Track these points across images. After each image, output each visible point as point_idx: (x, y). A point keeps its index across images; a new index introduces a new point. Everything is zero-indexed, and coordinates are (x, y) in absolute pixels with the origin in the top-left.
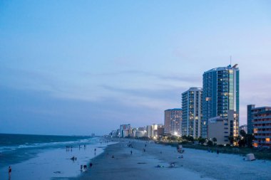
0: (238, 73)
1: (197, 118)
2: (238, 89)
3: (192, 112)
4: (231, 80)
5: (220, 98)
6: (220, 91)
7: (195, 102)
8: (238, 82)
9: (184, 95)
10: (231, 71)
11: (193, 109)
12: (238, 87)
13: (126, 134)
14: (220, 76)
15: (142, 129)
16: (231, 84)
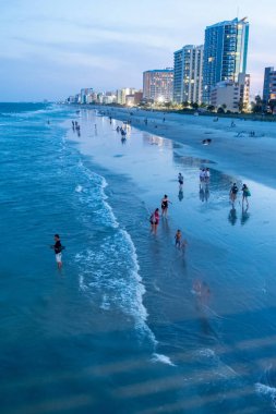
0: (247, 28)
1: (192, 81)
2: (246, 49)
3: (188, 74)
4: (239, 37)
5: (226, 58)
6: (226, 50)
7: (191, 62)
8: (246, 40)
9: (177, 54)
10: (240, 26)
11: (188, 71)
12: (246, 44)
13: (89, 100)
14: (227, 32)
15: (109, 94)
16: (239, 42)
